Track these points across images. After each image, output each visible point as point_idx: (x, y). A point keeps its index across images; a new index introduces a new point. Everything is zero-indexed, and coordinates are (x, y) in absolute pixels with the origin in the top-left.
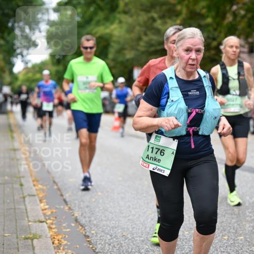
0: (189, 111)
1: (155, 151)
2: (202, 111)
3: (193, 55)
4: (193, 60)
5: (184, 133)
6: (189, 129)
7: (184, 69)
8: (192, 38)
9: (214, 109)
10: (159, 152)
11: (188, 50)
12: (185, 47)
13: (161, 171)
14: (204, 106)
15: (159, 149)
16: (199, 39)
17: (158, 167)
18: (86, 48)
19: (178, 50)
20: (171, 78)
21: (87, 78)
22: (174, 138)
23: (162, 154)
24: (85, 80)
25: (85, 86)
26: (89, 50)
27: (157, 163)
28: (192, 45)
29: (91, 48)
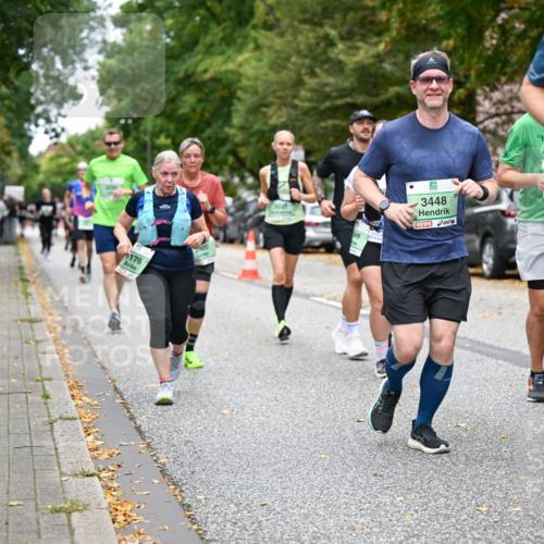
2: (170, 222)
11: (165, 173)
28: (168, 169)
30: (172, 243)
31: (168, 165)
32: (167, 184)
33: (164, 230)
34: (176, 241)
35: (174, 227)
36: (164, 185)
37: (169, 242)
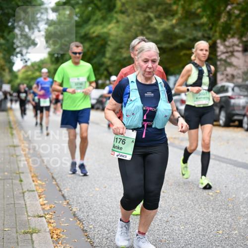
0: (145, 109)
1: (119, 140)
2: (155, 109)
3: (150, 64)
4: (150, 68)
5: (141, 126)
6: (144, 123)
7: (143, 75)
8: (149, 51)
9: (165, 109)
10: (121, 141)
11: (146, 61)
12: (143, 58)
13: (124, 156)
14: (157, 106)
15: (121, 139)
16: (154, 52)
17: (121, 154)
18: (75, 53)
19: (139, 60)
20: (132, 82)
21: (78, 79)
22: (133, 130)
23: (123, 143)
24: (76, 81)
25: (77, 86)
26: (78, 55)
27: (120, 151)
28: (149, 56)
29: (79, 53)
30: (153, 126)
31: (148, 53)
32: (148, 70)
33: (150, 115)
34: (157, 124)
35: (157, 113)
36: (145, 71)
37: (151, 126)
